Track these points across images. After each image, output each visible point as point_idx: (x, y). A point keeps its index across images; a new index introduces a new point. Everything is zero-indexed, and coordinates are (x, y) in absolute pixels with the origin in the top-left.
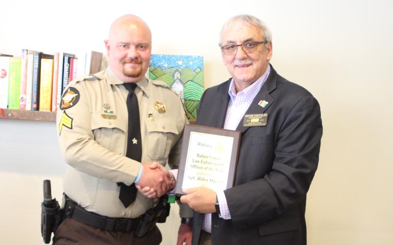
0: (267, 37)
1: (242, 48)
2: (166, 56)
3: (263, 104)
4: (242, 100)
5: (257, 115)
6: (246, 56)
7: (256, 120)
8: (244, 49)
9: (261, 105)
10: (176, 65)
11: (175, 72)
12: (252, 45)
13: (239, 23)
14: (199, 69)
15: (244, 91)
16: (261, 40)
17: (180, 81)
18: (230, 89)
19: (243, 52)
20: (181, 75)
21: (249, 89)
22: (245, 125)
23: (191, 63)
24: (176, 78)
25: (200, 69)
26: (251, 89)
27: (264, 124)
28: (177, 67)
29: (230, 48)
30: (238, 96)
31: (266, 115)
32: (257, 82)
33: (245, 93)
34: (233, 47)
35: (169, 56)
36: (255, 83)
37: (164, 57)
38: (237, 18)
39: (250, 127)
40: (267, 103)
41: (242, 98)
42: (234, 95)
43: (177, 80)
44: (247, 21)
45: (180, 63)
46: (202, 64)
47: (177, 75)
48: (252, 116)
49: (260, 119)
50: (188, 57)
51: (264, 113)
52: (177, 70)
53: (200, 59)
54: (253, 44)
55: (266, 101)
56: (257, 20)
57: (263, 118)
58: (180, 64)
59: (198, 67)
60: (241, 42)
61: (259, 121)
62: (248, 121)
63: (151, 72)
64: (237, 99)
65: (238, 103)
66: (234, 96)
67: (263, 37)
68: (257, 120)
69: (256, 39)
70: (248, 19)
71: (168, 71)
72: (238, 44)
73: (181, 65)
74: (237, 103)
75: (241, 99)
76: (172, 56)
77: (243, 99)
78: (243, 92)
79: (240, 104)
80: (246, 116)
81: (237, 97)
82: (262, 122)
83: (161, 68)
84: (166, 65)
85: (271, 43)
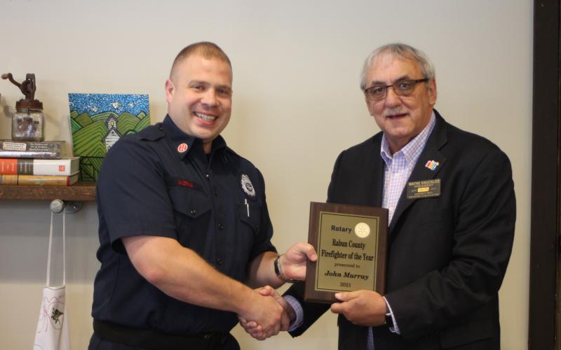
0: (428, 73)
1: (394, 90)
2: (95, 95)
3: (432, 165)
4: (400, 164)
5: (425, 182)
6: (400, 102)
7: (423, 189)
8: (397, 91)
9: (429, 167)
10: (110, 108)
11: (108, 119)
12: (407, 86)
13: (388, 57)
14: (142, 113)
15: (403, 150)
16: (420, 77)
17: (117, 131)
18: (382, 150)
19: (396, 96)
20: (117, 122)
21: (410, 147)
22: (411, 197)
23: (131, 105)
24: (110, 127)
25: (145, 113)
26: (412, 147)
27: (437, 194)
28: (111, 111)
29: (378, 92)
30: (395, 158)
31: (438, 181)
32: (419, 136)
33: (405, 153)
34: (380, 90)
35: (99, 95)
36: (417, 138)
37: (92, 97)
38: (384, 49)
39: (417, 200)
40: (437, 164)
41: (400, 160)
42: (390, 158)
43: (113, 131)
44: (399, 53)
45: (115, 105)
46: (147, 107)
47: (112, 123)
48: (418, 183)
49: (430, 188)
50: (126, 96)
51: (434, 178)
52: (112, 116)
53: (144, 98)
54: (409, 85)
55: (436, 161)
56: (413, 50)
57: (435, 185)
58: (115, 107)
59: (141, 111)
60: (391, 81)
61: (430, 191)
62: (413, 191)
63: (74, 119)
64: (393, 163)
65: (396, 167)
66: (388, 159)
67: (422, 74)
68: (426, 189)
69: (413, 77)
70: (399, 49)
71: (99, 117)
72: (389, 84)
73: (117, 109)
74: (394, 169)
75: (398, 162)
76: (104, 95)
77: (402, 162)
78: (402, 152)
79: (398, 169)
80: (410, 184)
81: (393, 160)
82: (434, 192)
83: (87, 113)
84: (95, 110)
85: (434, 81)
